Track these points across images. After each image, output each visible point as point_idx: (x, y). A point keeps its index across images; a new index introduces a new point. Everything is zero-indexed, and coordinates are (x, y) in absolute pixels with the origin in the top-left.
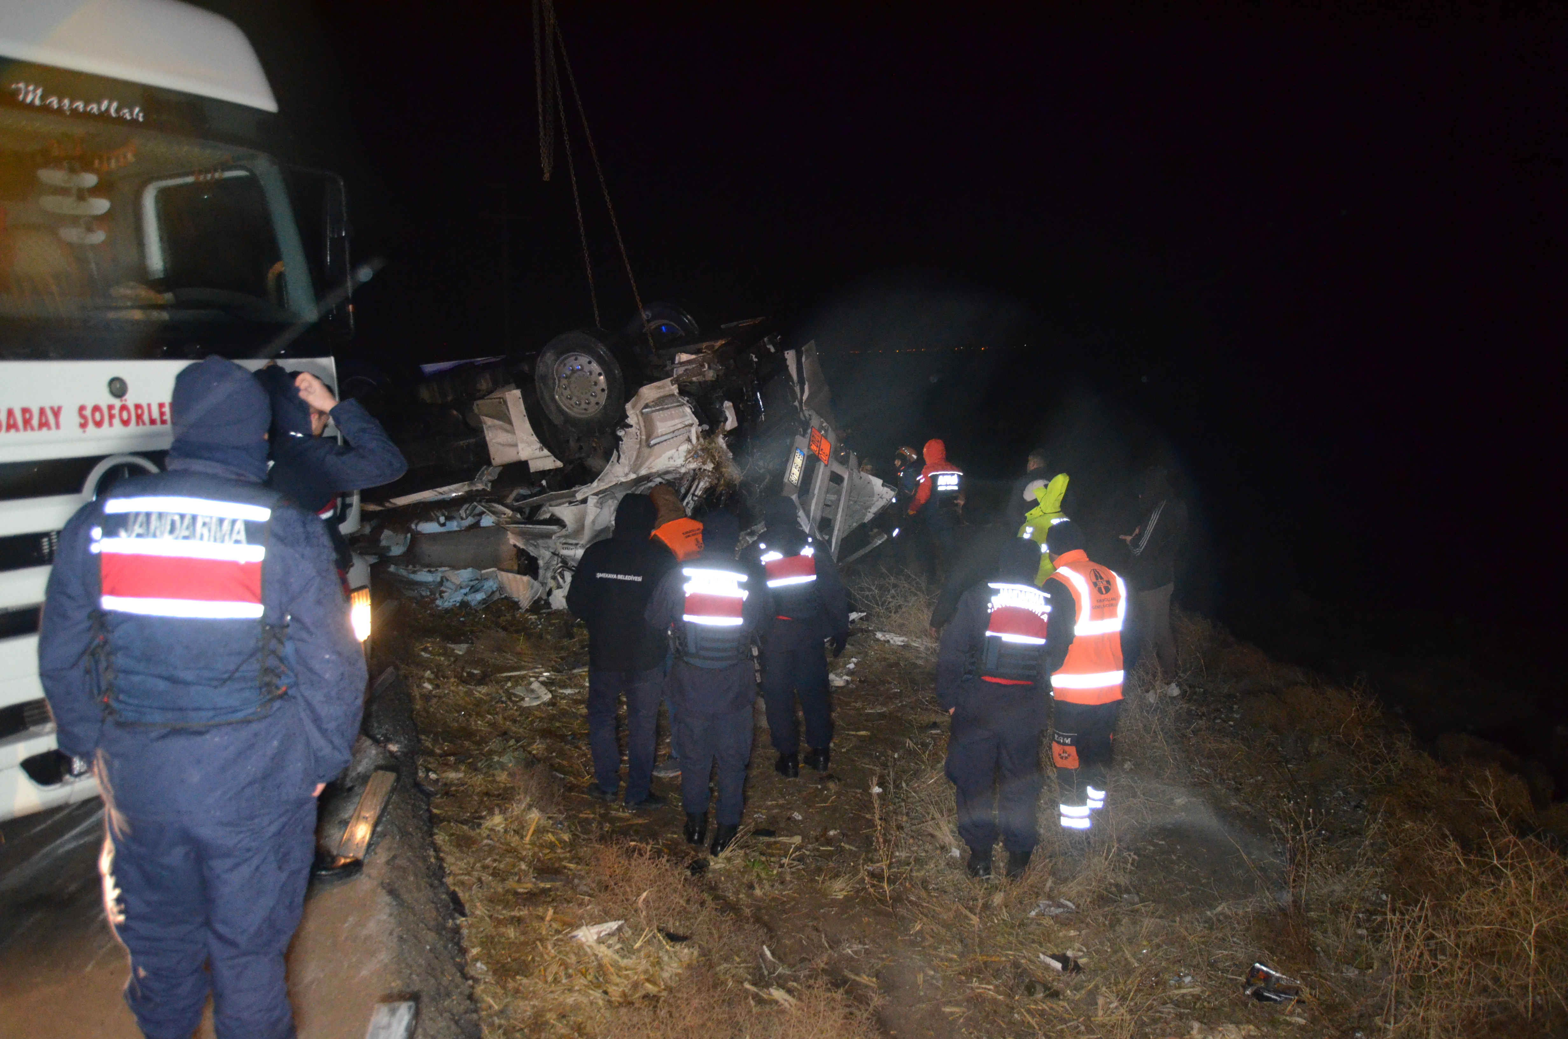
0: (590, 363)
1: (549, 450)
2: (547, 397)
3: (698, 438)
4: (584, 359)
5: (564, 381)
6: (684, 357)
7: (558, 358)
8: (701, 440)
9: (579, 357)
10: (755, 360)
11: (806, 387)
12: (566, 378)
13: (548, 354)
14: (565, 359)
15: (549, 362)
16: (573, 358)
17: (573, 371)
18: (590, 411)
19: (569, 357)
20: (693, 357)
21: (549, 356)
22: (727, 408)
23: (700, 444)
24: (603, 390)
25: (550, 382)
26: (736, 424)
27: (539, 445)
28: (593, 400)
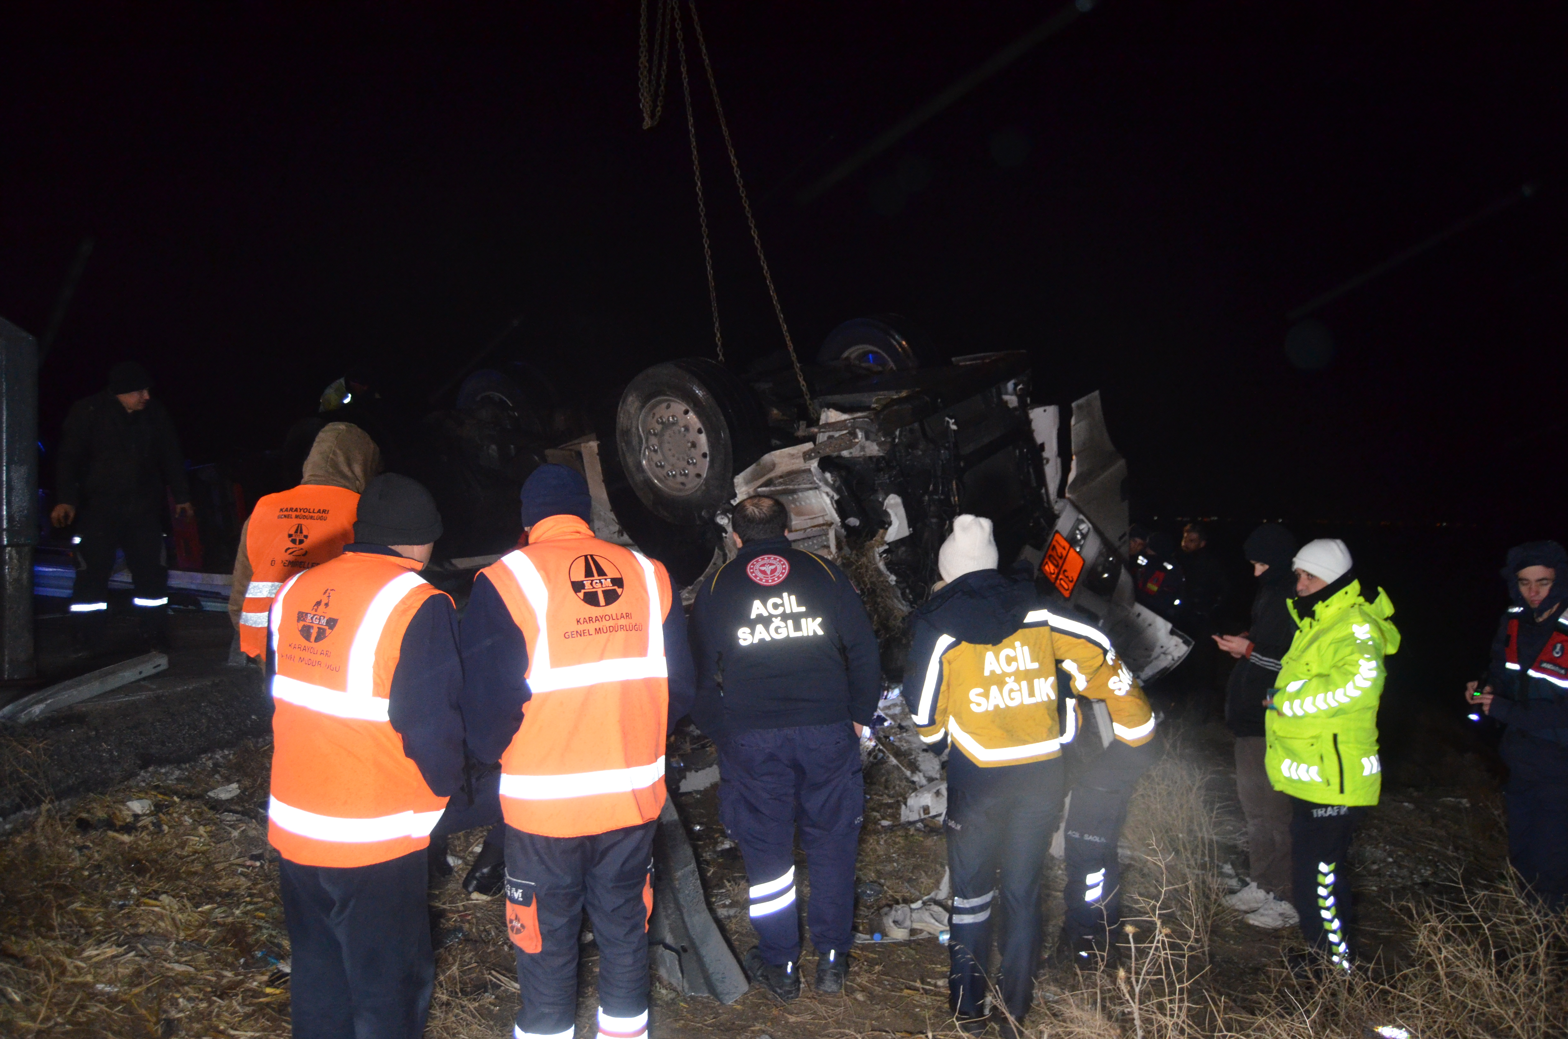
0: (686, 412)
1: (631, 537)
2: (630, 461)
3: (839, 547)
4: (679, 407)
5: (654, 440)
6: (832, 416)
7: (643, 407)
8: (846, 550)
9: (672, 404)
10: (954, 427)
11: (1074, 464)
12: (655, 435)
13: (630, 399)
14: (654, 406)
15: (632, 411)
16: (664, 405)
17: (666, 425)
18: (689, 486)
19: (661, 402)
20: (845, 417)
21: (631, 403)
22: (892, 506)
23: (844, 558)
24: (705, 455)
25: (635, 441)
26: (905, 532)
27: (617, 528)
28: (691, 471)
